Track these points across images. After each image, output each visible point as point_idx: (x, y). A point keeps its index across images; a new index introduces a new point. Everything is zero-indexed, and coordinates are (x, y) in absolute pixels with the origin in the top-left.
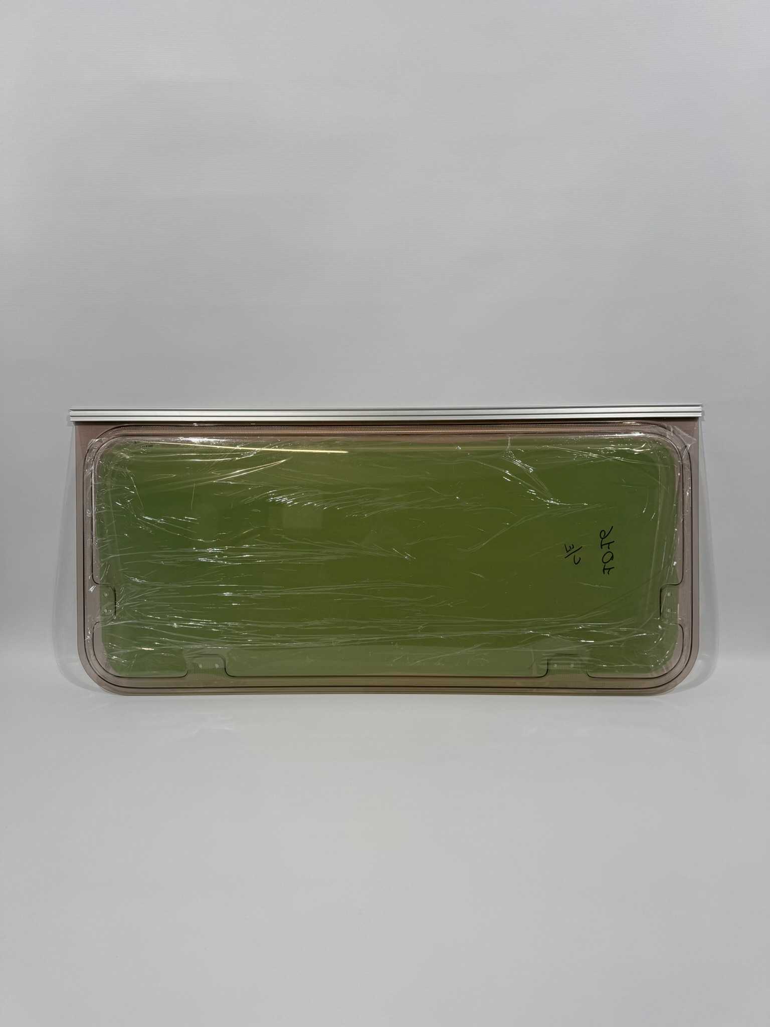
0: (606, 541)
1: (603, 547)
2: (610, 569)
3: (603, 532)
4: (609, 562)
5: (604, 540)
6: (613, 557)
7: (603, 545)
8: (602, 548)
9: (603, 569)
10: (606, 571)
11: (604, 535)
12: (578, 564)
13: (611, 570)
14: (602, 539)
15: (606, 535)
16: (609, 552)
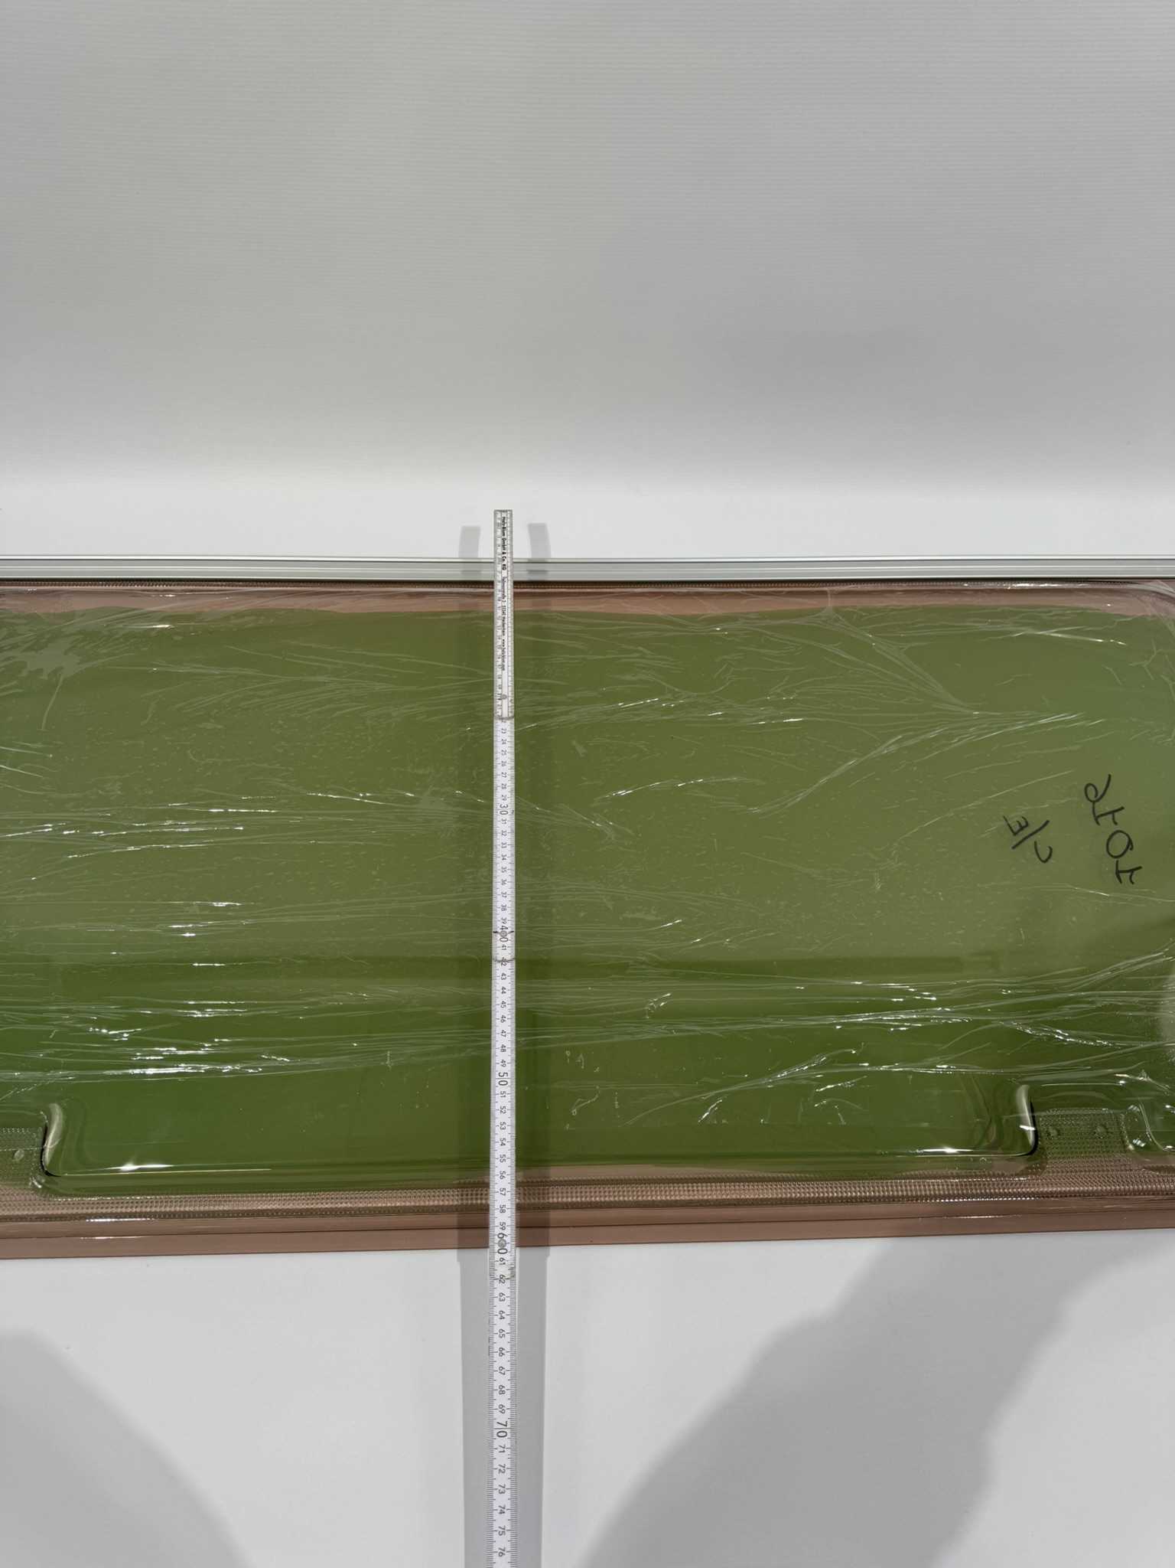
0: (1103, 806)
1: (1099, 820)
2: (1132, 871)
3: (1091, 788)
4: (1125, 855)
5: (1097, 804)
6: (1130, 842)
7: (1099, 816)
8: (1098, 823)
9: (1115, 871)
10: (1125, 877)
11: (1094, 795)
12: (1051, 861)
13: (1135, 872)
14: (1094, 802)
15: (1100, 794)
16: (1118, 832)
